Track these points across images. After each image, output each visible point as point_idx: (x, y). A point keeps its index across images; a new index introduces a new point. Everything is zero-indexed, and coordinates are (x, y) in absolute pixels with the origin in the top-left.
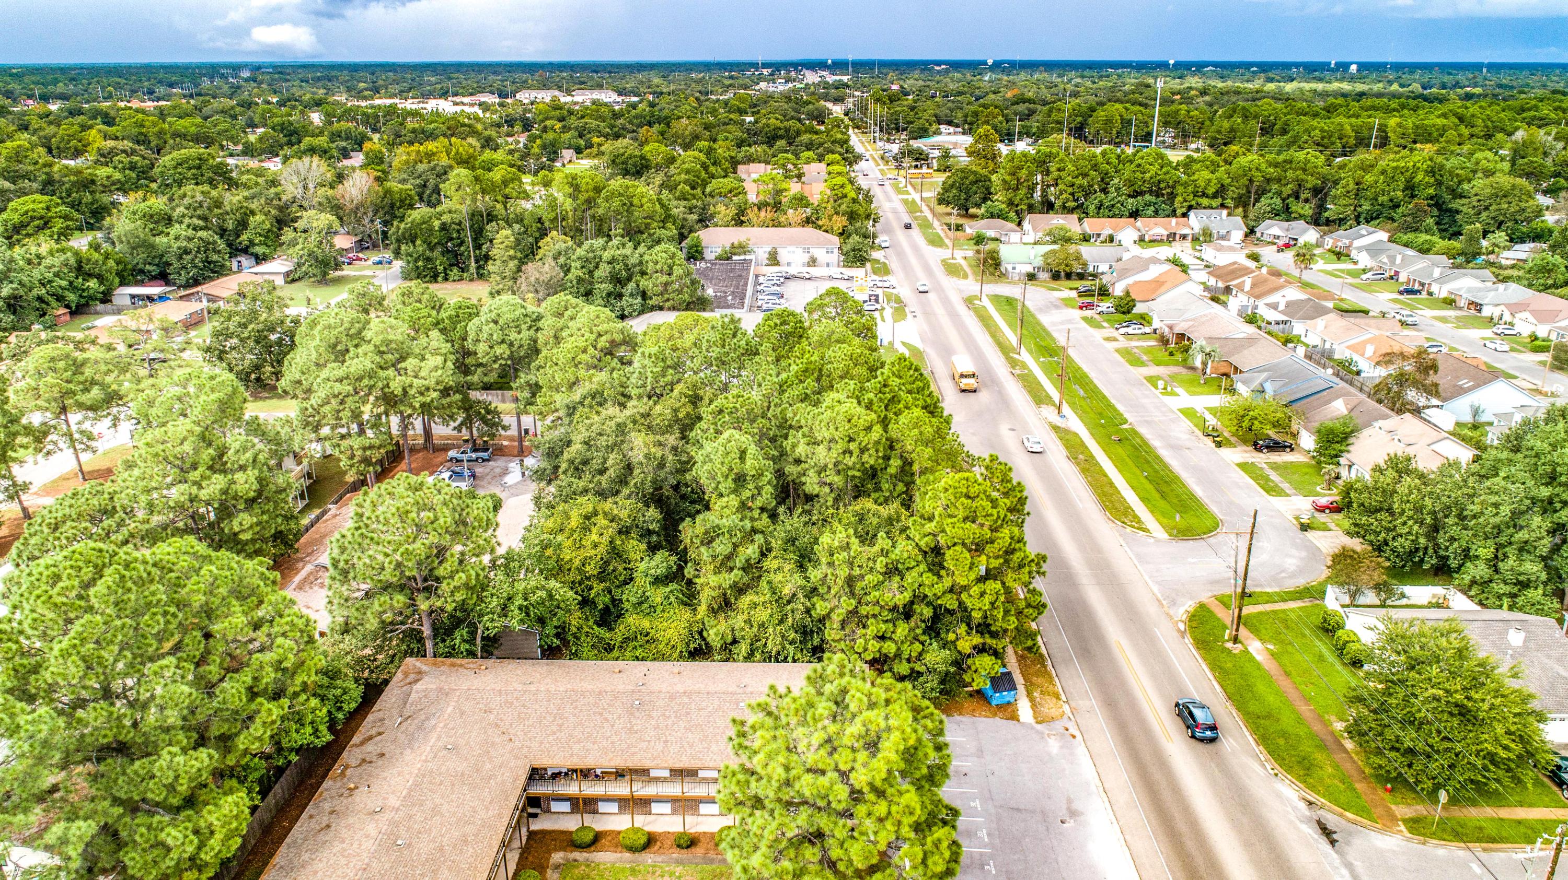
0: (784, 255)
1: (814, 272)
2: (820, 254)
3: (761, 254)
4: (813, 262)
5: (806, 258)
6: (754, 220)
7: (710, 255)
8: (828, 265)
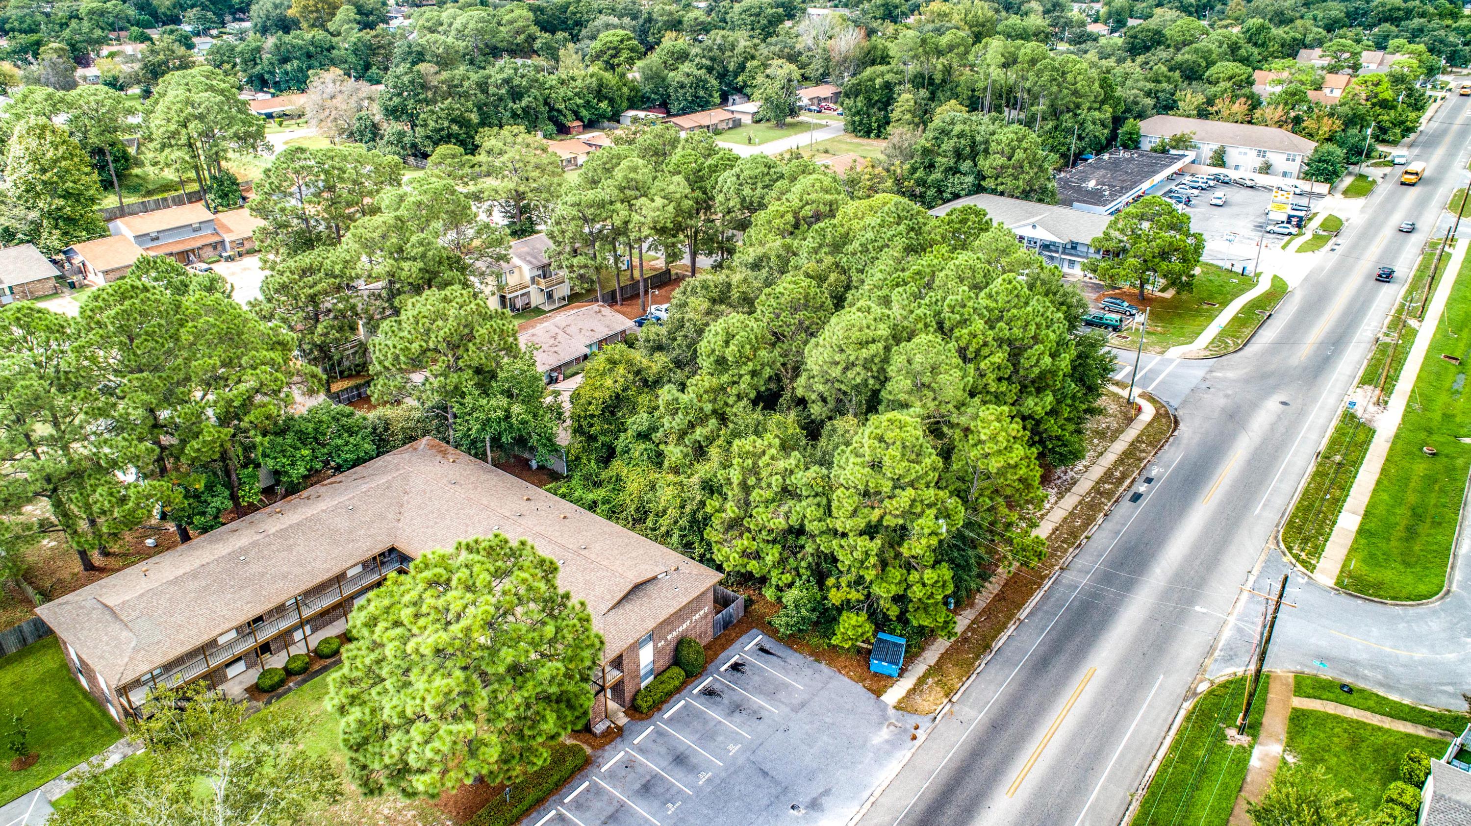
0: (1233, 155)
1: (1262, 180)
2: (1278, 160)
3: (1207, 150)
4: (1266, 169)
5: (1259, 162)
6: (1225, 113)
7: (1146, 145)
8: (1285, 174)
